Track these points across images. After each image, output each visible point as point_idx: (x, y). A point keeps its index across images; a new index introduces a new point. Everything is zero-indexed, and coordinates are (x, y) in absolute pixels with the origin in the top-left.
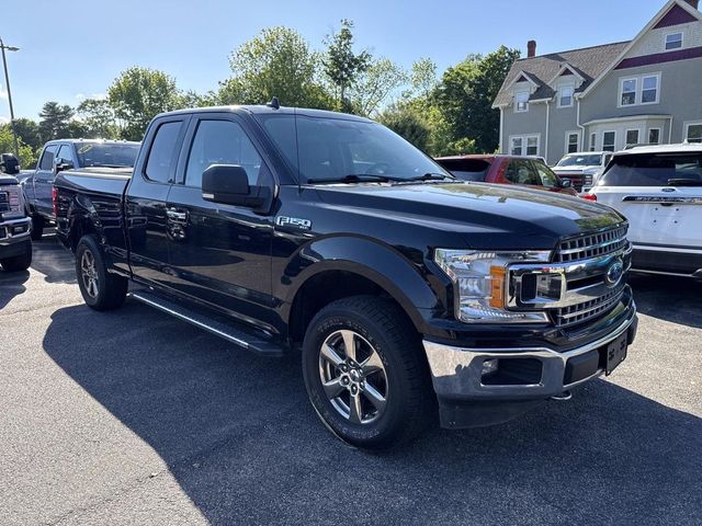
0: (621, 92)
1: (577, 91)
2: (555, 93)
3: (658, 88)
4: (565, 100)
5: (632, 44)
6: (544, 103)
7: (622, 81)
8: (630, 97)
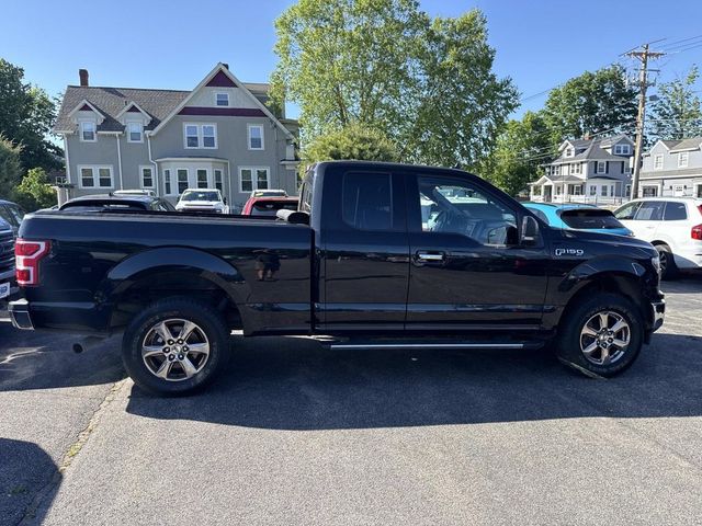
0: (186, 135)
1: (145, 128)
2: (124, 127)
3: (215, 136)
4: (135, 136)
5: (192, 95)
6: (114, 136)
7: (186, 125)
8: (193, 141)
